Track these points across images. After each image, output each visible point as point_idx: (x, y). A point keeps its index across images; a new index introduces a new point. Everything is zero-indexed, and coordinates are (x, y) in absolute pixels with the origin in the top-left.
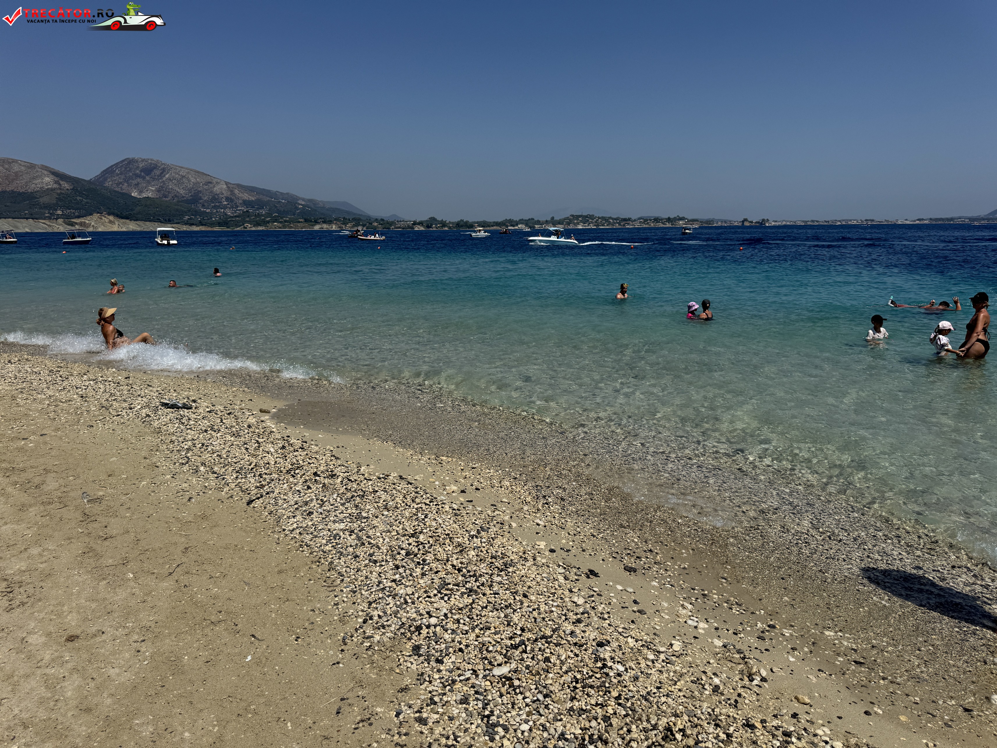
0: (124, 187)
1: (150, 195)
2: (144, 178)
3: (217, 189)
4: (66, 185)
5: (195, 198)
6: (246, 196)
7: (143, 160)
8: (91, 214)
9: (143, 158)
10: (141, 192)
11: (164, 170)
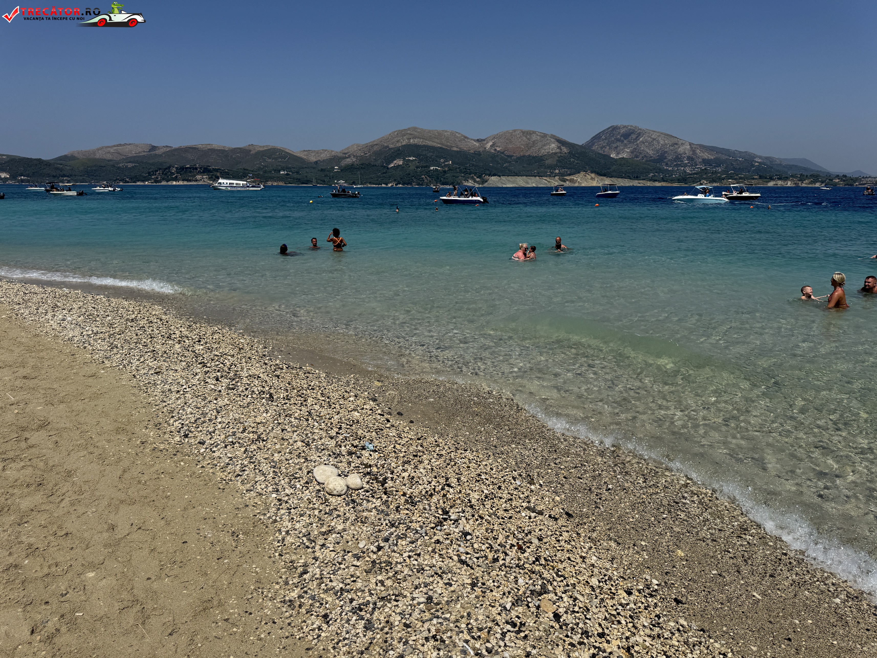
0: (606, 150)
1: (625, 156)
2: (623, 141)
3: (681, 150)
4: (565, 150)
5: (661, 158)
6: (706, 156)
7: (625, 127)
8: (579, 173)
9: (625, 125)
10: (618, 153)
11: (639, 135)
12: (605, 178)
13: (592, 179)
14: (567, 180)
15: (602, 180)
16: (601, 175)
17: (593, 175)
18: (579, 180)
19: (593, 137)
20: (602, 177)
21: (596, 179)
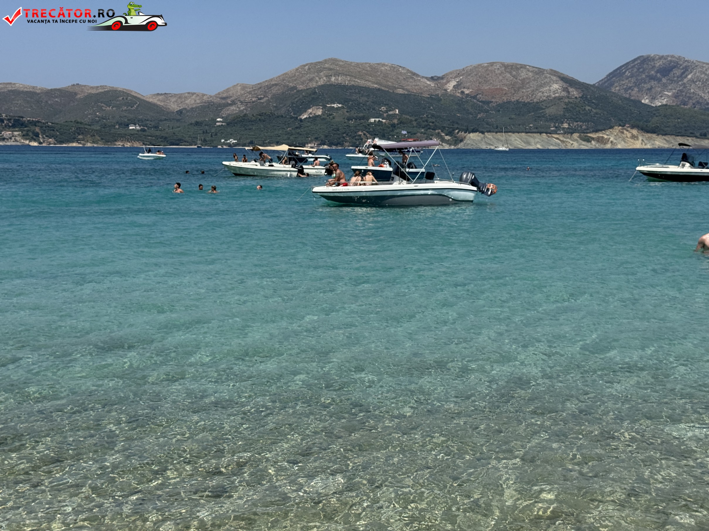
0: (634, 93)
1: (664, 102)
2: (659, 80)
7: (661, 58)
9: (661, 54)
10: (654, 98)
11: (685, 69)
12: (654, 136)
13: (633, 137)
14: (593, 139)
15: (649, 139)
16: (648, 132)
17: (635, 132)
18: (612, 139)
19: (610, 74)
20: (650, 135)
21: (640, 138)
